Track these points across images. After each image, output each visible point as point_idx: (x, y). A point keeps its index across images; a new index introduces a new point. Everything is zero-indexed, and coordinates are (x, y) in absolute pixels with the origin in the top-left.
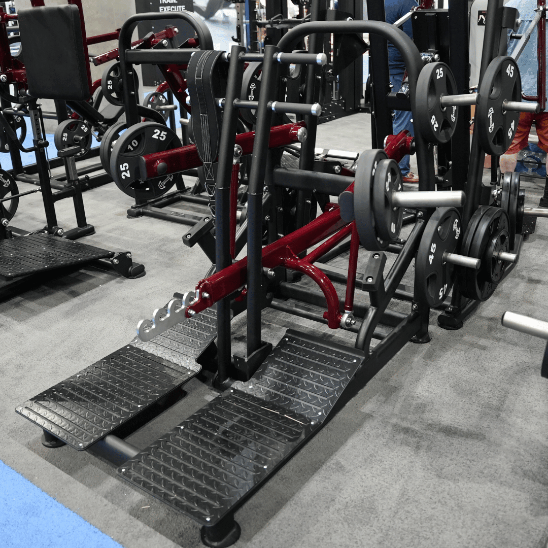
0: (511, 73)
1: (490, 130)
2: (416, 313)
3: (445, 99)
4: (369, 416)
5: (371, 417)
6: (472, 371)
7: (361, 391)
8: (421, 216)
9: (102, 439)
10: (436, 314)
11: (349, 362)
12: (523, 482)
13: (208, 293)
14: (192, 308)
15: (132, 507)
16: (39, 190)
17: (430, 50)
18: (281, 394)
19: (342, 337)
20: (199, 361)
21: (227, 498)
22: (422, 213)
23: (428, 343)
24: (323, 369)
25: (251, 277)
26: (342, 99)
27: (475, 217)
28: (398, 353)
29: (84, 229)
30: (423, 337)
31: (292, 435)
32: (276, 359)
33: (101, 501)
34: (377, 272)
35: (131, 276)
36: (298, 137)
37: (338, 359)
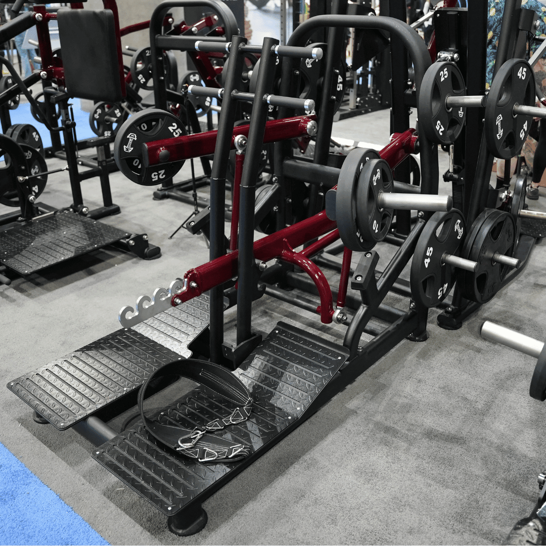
0: (523, 75)
1: (498, 137)
2: (413, 311)
3: (450, 99)
4: (354, 412)
5: (355, 414)
6: (463, 373)
7: (349, 386)
8: (422, 215)
9: (85, 419)
10: (437, 312)
11: (333, 359)
12: (496, 490)
13: (196, 283)
14: (178, 296)
15: (107, 487)
16: (67, 169)
17: (450, 49)
18: (264, 386)
19: (340, 330)
20: (190, 347)
21: (192, 488)
22: (423, 213)
23: (424, 342)
24: (307, 364)
25: (242, 269)
26: (379, 93)
27: (479, 219)
28: (393, 350)
29: (110, 209)
30: (420, 335)
31: (268, 429)
32: (264, 351)
33: (79, 480)
34: (367, 271)
35: (146, 257)
36: (308, 131)
37: (324, 355)
